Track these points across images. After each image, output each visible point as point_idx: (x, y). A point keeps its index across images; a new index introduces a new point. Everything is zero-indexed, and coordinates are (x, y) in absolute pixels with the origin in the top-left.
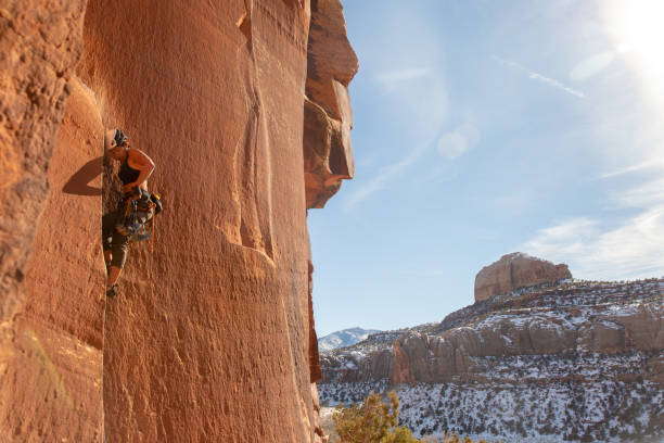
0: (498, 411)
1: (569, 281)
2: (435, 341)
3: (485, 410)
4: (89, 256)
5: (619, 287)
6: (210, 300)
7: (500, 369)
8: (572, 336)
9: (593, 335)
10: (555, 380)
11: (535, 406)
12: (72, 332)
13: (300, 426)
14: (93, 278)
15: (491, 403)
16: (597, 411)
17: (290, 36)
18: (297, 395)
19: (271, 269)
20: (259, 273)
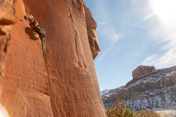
0: (144, 104)
1: (155, 70)
2: (125, 90)
3: (141, 105)
4: (42, 72)
5: (167, 69)
6: (74, 81)
7: (142, 94)
8: (159, 83)
9: (164, 82)
10: (157, 94)
11: (153, 102)
12: (41, 92)
13: (102, 111)
14: (44, 77)
15: (142, 102)
16: (169, 100)
17: (81, 17)
18: (100, 103)
19: (87, 72)
20: (84, 73)
